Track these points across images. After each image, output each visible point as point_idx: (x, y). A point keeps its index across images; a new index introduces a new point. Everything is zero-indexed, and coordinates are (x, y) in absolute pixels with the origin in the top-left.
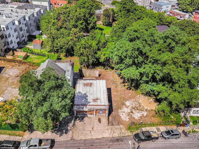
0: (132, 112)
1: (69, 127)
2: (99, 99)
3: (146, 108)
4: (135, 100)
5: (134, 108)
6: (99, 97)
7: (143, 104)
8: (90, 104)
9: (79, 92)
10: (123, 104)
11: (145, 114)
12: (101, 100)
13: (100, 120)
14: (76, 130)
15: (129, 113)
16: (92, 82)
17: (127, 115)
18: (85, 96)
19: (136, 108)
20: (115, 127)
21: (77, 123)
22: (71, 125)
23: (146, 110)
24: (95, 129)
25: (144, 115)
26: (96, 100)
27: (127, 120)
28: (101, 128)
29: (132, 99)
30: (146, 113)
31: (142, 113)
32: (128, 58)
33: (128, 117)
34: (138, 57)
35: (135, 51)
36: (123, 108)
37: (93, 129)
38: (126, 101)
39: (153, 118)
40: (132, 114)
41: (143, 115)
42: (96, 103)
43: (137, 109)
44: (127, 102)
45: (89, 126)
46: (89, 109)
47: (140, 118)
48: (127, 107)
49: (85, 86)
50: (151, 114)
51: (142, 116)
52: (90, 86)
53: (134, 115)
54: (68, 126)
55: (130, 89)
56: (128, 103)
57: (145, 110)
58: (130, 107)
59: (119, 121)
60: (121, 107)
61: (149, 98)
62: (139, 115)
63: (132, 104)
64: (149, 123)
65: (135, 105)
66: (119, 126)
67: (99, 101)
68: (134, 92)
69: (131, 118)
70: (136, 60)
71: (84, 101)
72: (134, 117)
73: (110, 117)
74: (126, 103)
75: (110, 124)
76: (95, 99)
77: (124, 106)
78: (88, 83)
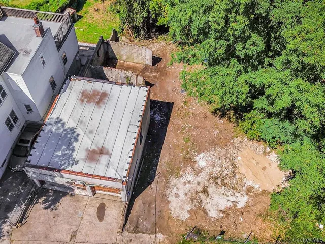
0: (205, 191)
2: (107, 153)
3: (251, 183)
4: (223, 152)
5: (216, 179)
6: (108, 146)
7: (242, 170)
8: (75, 168)
9: (59, 121)
10: (189, 161)
11: (242, 201)
12: (110, 155)
15: (197, 192)
16: (108, 91)
17: (188, 198)
18: (69, 137)
19: (219, 181)
20: (140, 238)
21: (37, 211)
23: (249, 190)
24: (79, 237)
25: (239, 206)
26: (97, 156)
27: (185, 216)
29: (218, 149)
30: (246, 198)
31: (233, 199)
33: (188, 207)
36: (184, 172)
37: (73, 236)
38: (199, 153)
39: (259, 222)
40: (202, 196)
41: (235, 203)
42: (93, 165)
43: (225, 185)
44: (202, 155)
47: (222, 215)
48: (197, 173)
49: (83, 101)
50: (259, 208)
51: (230, 208)
52: (98, 103)
53: (208, 200)
55: (223, 116)
56: (202, 160)
57: (244, 188)
58: (204, 174)
59: (160, 216)
60: (179, 169)
61: (268, 150)
62: (224, 203)
63: (213, 166)
64: (245, 236)
65: (219, 169)
66: (153, 236)
67: (104, 159)
68: (230, 126)
69: (199, 211)
71: (60, 153)
72: (207, 208)
73: (138, 203)
74: (197, 158)
75: (128, 226)
76: (94, 152)
77: (189, 169)
78: (95, 91)
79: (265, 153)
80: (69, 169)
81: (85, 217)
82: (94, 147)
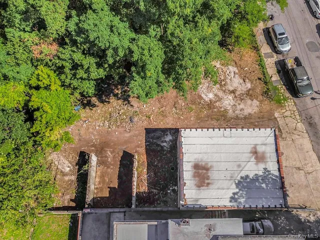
0: (233, 92)
1: (308, 218)
2: (255, 148)
6: (249, 148)
9: (233, 199)
10: (210, 105)
11: (233, 69)
12: (256, 145)
16: (192, 164)
25: (237, 71)
26: (259, 155)
30: (230, 67)
37: (299, 169)
39: (245, 58)
40: (238, 93)
41: (235, 73)
44: (203, 96)
45: (295, 176)
47: (247, 81)
48: (219, 98)
52: (207, 169)
53: (239, 89)
56: (208, 96)
58: (220, 93)
59: (262, 118)
62: (237, 80)
64: (257, 67)
66: (278, 119)
67: (260, 149)
69: (249, 95)
72: (245, 90)
74: (207, 99)
76: (256, 158)
78: (194, 176)
82: (253, 159)
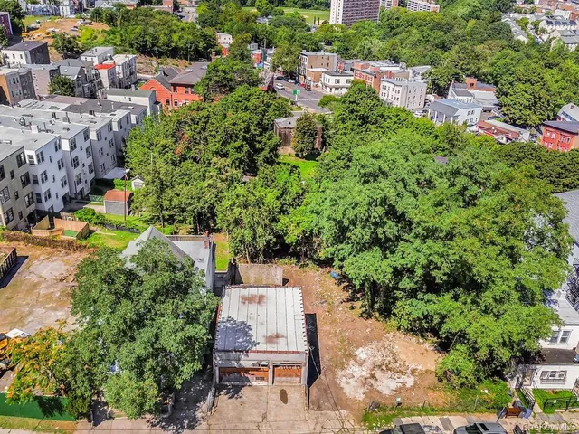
0: (373, 376)
1: (200, 410)
2: (283, 337)
3: (413, 366)
4: (381, 344)
5: (380, 366)
6: (282, 332)
7: (403, 357)
8: (258, 348)
9: (230, 319)
10: (351, 355)
11: (410, 381)
12: (287, 338)
13: (284, 396)
14: (218, 420)
15: (366, 379)
16: (265, 294)
17: (359, 384)
18: (244, 329)
19: (384, 367)
20: (326, 414)
21: (222, 401)
22: (204, 406)
23: (413, 372)
24: (270, 418)
25: (408, 386)
26: (275, 339)
27: (361, 397)
28: (288, 417)
29: (375, 343)
30: (412, 379)
31: (401, 380)
32: (359, 226)
33: (362, 390)
34: (386, 223)
35: (376, 205)
36: (348, 365)
37: (264, 417)
38: (357, 348)
39: (430, 393)
40: (372, 381)
41: (404, 384)
42: (275, 346)
43: (389, 369)
44: (361, 349)
45: (255, 410)
46: (255, 362)
47: (394, 392)
48: (361, 364)
49: (244, 303)
50: (427, 383)
51: (401, 388)
52: (259, 303)
53: (378, 383)
54: (196, 411)
55: (370, 316)
56: (361, 353)
57: (409, 371)
58: (368, 364)
59: (337, 398)
60: (342, 364)
61: (421, 341)
62: (393, 385)
63: (375, 356)
64: (420, 405)
65: (380, 359)
66: (337, 412)
67: (281, 341)
68: (379, 324)
69: (372, 391)
70: (380, 230)
71: (240, 340)
72: (378, 388)
73: (313, 389)
74: (357, 353)
75: (311, 406)
76: (271, 337)
77: (352, 362)
78: (252, 295)
79: (418, 343)
80: (254, 349)
81: (270, 402)
82: (269, 334)
